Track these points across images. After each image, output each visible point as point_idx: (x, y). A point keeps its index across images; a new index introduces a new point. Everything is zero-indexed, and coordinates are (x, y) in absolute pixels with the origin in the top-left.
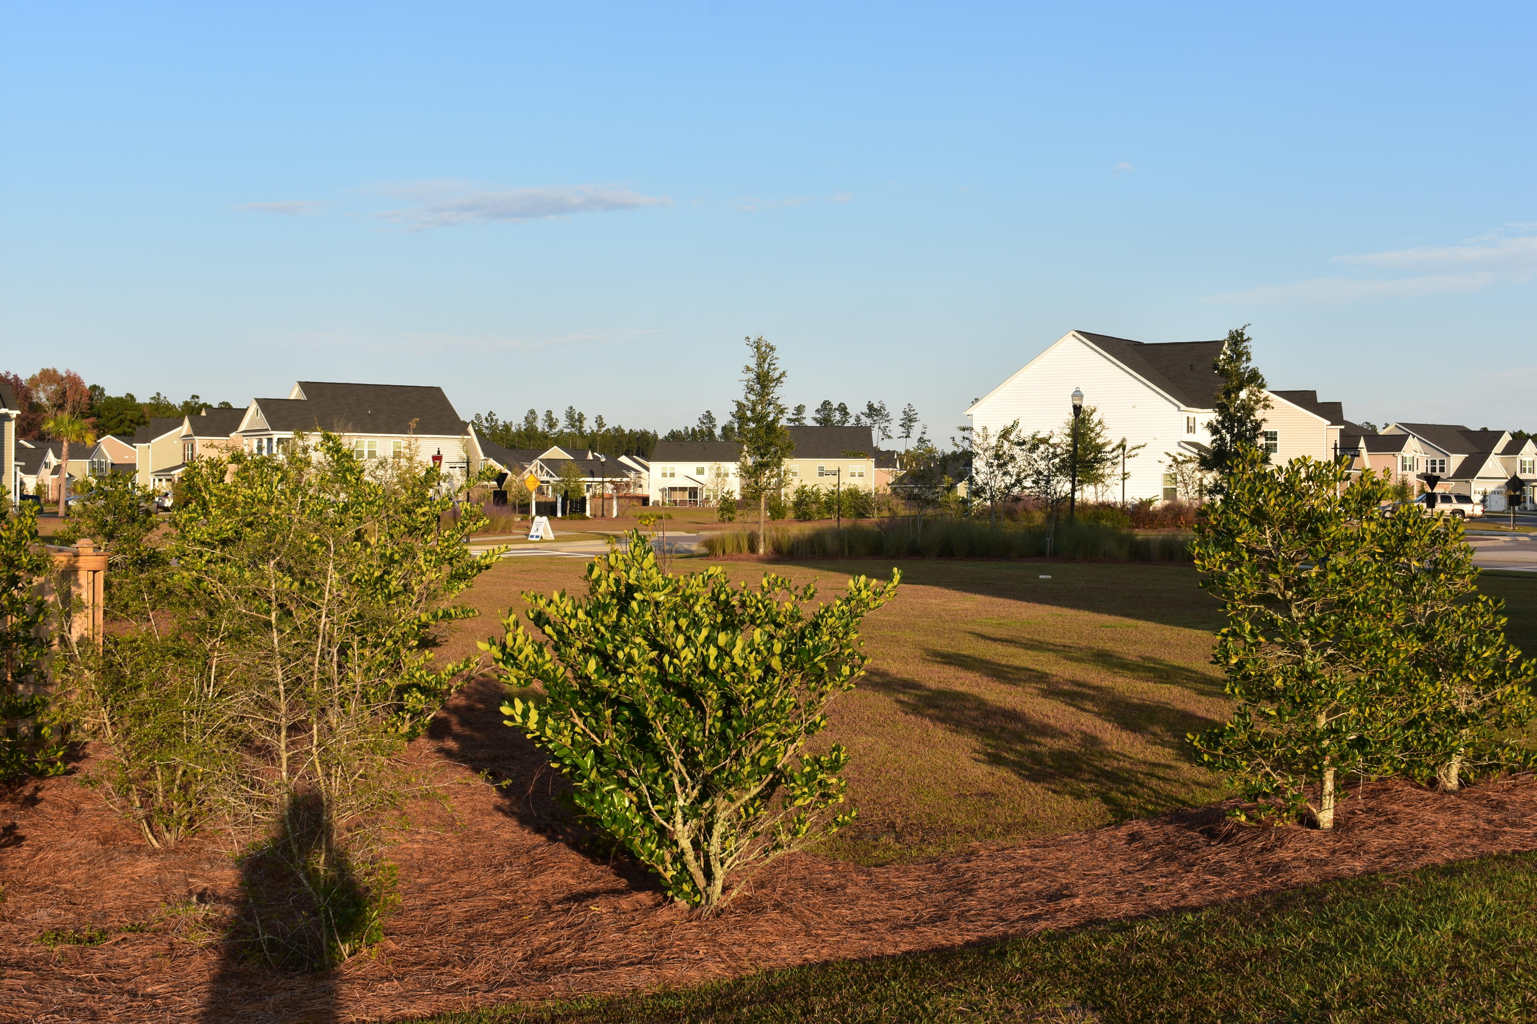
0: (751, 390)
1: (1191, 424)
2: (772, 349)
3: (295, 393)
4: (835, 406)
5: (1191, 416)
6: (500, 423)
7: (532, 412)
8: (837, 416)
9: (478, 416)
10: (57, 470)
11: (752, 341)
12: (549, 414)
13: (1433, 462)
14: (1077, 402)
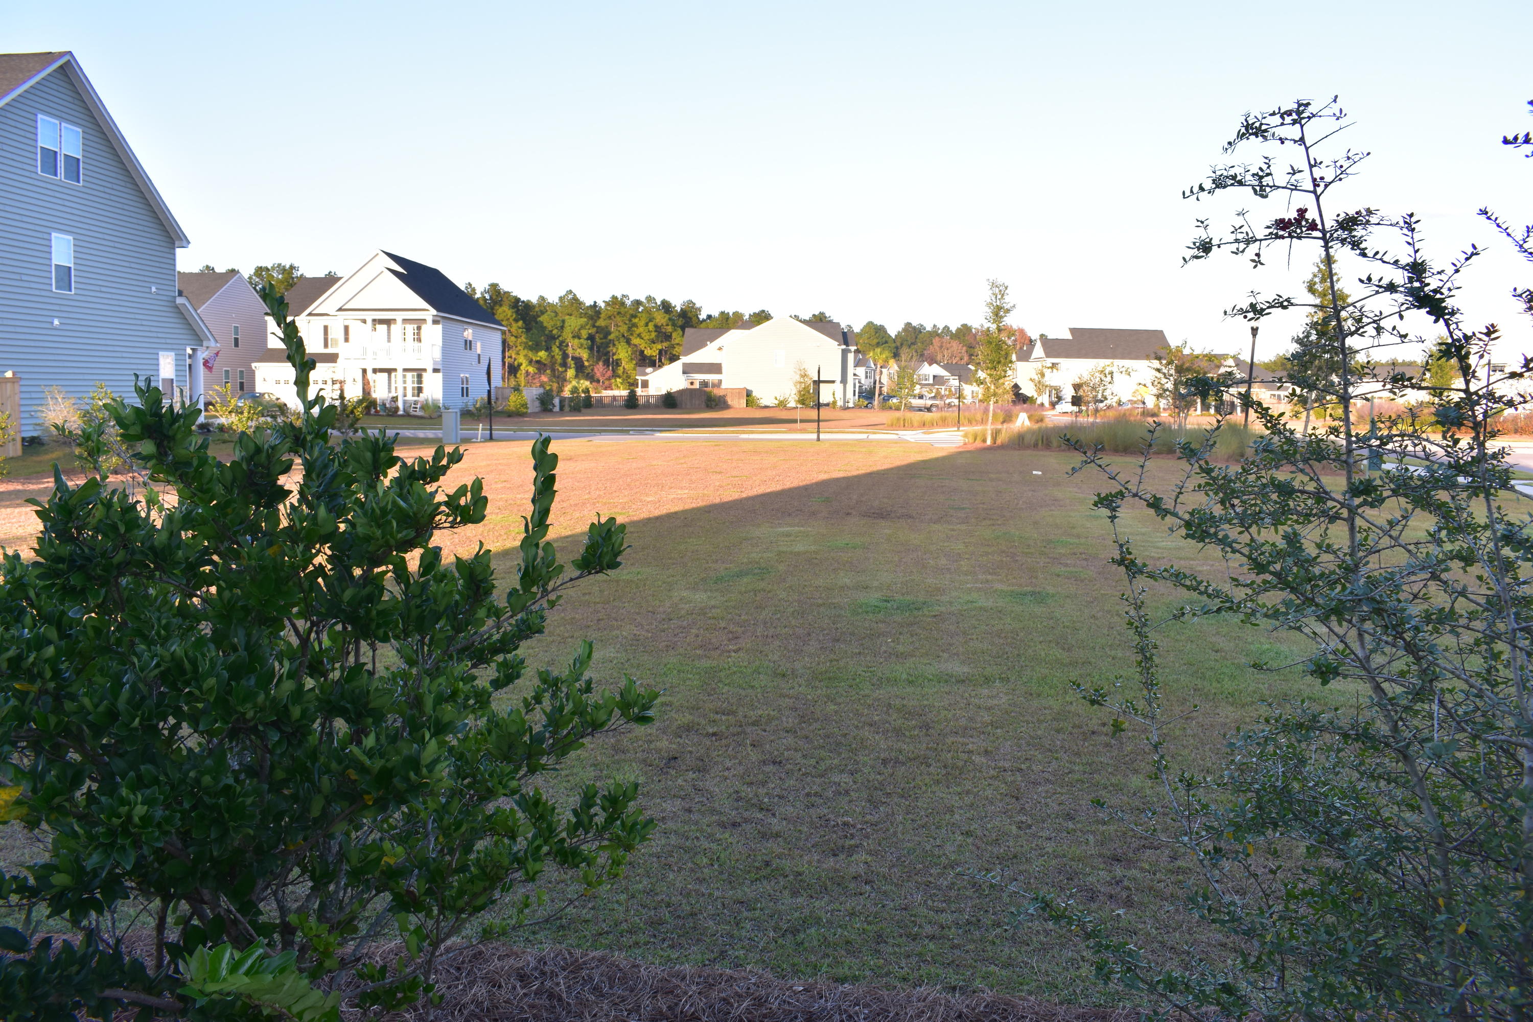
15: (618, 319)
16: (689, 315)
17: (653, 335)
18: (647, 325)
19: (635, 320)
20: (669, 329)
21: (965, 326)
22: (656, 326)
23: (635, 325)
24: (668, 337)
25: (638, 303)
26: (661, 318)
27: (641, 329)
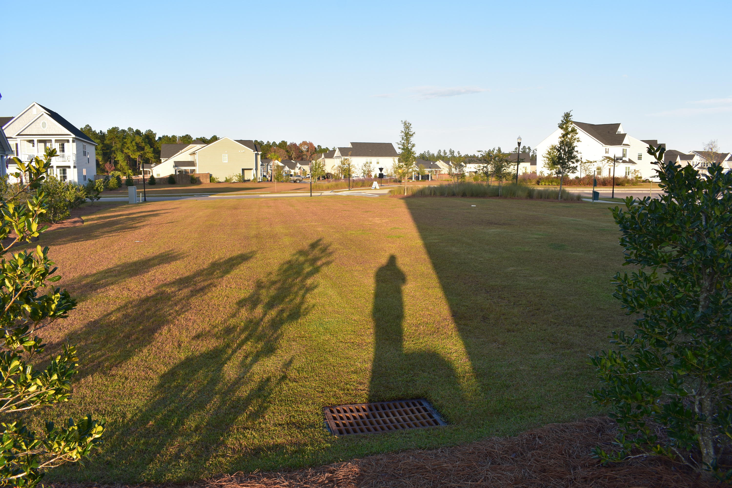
0: (403, 139)
1: (607, 150)
2: (410, 125)
3: (350, 146)
4: (527, 147)
5: (607, 148)
6: (431, 153)
7: (440, 150)
8: (527, 150)
9: (425, 152)
10: (300, 168)
11: (403, 122)
12: (444, 151)
13: (704, 163)
14: (519, 141)
15: (116, 139)
16: (150, 137)
17: (135, 147)
18: (131, 142)
19: (126, 140)
20: (143, 144)
21: (283, 142)
22: (136, 143)
23: (125, 143)
24: (143, 149)
25: (124, 131)
26: (138, 139)
27: (129, 145)
